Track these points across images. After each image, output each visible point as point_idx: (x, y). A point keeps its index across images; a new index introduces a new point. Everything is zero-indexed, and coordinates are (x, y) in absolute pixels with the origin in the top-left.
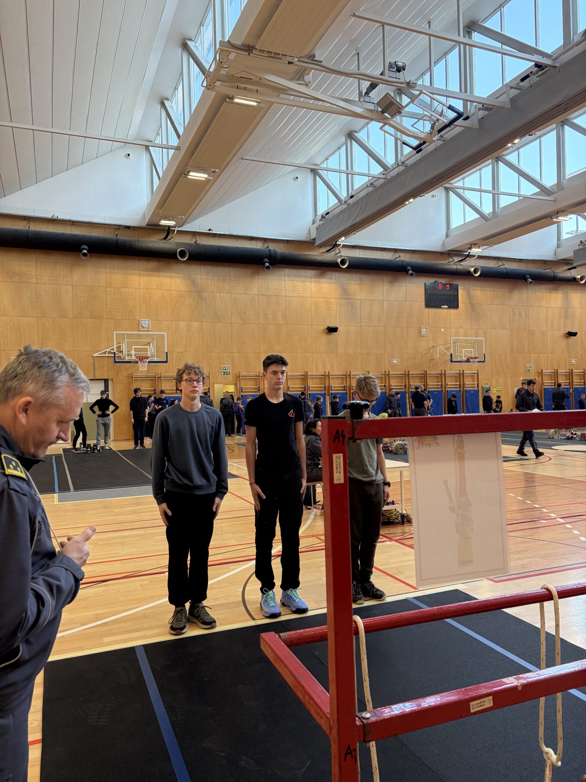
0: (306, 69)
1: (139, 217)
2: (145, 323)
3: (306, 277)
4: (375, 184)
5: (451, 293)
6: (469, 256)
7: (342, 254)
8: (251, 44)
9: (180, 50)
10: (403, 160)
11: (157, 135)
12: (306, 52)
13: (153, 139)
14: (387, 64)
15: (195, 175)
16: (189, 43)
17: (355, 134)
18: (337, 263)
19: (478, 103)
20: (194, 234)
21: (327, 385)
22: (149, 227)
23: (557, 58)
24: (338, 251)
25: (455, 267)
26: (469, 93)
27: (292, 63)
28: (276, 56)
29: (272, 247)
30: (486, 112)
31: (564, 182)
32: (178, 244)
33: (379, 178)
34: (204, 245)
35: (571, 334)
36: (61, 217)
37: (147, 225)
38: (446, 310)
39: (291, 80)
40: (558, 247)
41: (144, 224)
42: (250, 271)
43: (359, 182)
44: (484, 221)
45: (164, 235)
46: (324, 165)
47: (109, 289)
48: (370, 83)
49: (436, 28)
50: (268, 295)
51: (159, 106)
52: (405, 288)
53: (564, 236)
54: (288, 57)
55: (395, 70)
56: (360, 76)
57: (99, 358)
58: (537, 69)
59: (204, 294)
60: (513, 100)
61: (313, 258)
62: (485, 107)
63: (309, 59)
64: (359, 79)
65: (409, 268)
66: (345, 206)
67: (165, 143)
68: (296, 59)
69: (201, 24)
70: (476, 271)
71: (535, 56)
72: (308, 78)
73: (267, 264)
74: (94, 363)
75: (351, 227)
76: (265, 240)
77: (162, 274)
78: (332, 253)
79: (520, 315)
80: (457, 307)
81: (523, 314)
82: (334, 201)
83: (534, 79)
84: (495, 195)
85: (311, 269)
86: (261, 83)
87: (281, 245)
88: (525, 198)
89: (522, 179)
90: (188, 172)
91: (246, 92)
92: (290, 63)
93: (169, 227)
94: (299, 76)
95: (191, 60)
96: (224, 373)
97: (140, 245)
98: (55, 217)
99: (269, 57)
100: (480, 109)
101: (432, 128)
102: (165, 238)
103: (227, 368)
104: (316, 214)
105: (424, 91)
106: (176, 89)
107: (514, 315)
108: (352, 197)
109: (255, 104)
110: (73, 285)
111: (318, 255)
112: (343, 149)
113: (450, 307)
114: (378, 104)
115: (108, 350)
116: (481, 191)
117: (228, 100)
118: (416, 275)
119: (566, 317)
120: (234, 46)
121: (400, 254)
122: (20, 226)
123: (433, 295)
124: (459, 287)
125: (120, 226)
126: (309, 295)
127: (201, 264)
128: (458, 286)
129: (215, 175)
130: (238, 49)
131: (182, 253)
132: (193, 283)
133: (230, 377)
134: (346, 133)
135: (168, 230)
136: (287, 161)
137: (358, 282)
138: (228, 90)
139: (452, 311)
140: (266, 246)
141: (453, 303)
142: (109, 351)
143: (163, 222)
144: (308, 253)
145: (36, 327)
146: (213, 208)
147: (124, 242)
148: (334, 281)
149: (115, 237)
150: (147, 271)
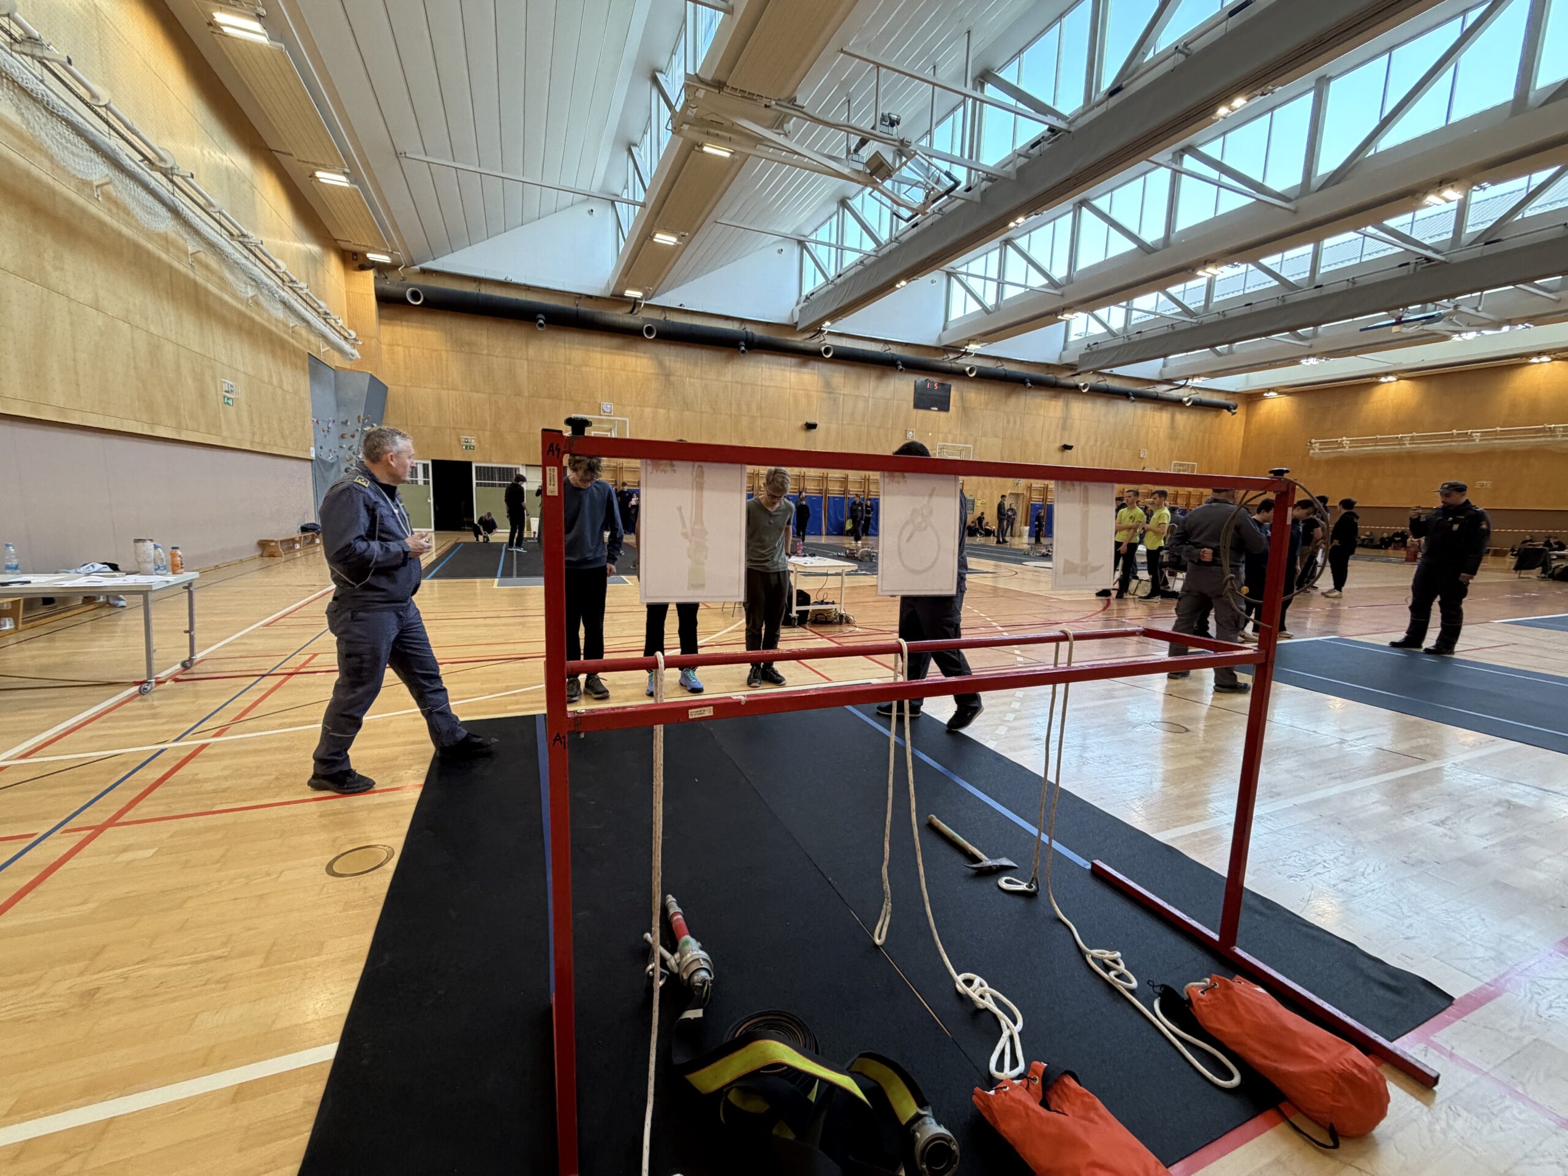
0: (786, 115)
1: (603, 285)
2: (607, 406)
3: (786, 365)
4: (865, 262)
5: (942, 393)
6: (965, 353)
7: (827, 341)
8: (723, 79)
9: (649, 83)
10: (897, 235)
11: (625, 188)
12: (785, 94)
13: (619, 193)
14: (879, 116)
15: (664, 239)
16: (659, 75)
17: (848, 201)
18: (821, 352)
19: (983, 172)
20: (664, 309)
21: (802, 486)
22: (613, 297)
23: (1074, 121)
24: (822, 339)
25: (949, 365)
26: (974, 159)
27: (769, 107)
28: (750, 97)
29: (750, 329)
30: (990, 184)
31: (1074, 275)
32: (646, 320)
33: (870, 256)
34: (673, 323)
35: (1067, 447)
36: (515, 280)
37: (612, 295)
38: (935, 413)
39: (767, 128)
40: (1064, 349)
41: (608, 294)
42: (724, 354)
43: (850, 258)
44: (985, 314)
45: (629, 309)
46: (813, 237)
47: (568, 367)
48: (859, 138)
49: (942, 77)
50: (742, 384)
51: (626, 153)
52: (893, 385)
53: (1072, 338)
54: (764, 99)
55: (887, 123)
56: (850, 129)
58: (1049, 133)
59: (672, 378)
60: (1020, 171)
61: (795, 344)
62: (990, 177)
63: (789, 102)
64: (848, 132)
65: (899, 363)
66: (831, 286)
67: (631, 198)
68: (773, 102)
69: (673, 53)
70: (971, 371)
71: (1049, 116)
72: (789, 126)
73: (743, 348)
75: (836, 310)
76: (742, 321)
77: (627, 353)
78: (816, 340)
79: (1015, 422)
80: (947, 409)
81: (1018, 422)
82: (821, 280)
83: (1045, 146)
84: (1001, 283)
85: (792, 357)
86: (733, 129)
87: (760, 327)
88: (1032, 289)
89: (1030, 267)
90: (655, 234)
91: (718, 139)
92: (766, 106)
93: (636, 299)
94: (778, 124)
95: (661, 99)
97: (603, 318)
98: (509, 280)
99: (742, 97)
100: (983, 180)
101: (927, 197)
102: (631, 312)
104: (800, 295)
105: (918, 152)
106: (645, 132)
107: (1008, 422)
108: (839, 276)
109: (727, 155)
110: (528, 360)
111: (799, 340)
112: (835, 218)
113: (940, 409)
114: (867, 164)
116: (985, 278)
117: (697, 148)
118: (906, 372)
119: (1064, 428)
120: (702, 81)
121: (890, 346)
122: (470, 288)
123: (923, 395)
124: (952, 388)
125: (581, 294)
126: (788, 387)
127: (670, 344)
128: (950, 386)
129: (685, 241)
130: (708, 84)
131: (649, 331)
132: (661, 364)
134: (839, 199)
135: (634, 303)
136: (771, 228)
137: (843, 375)
138: (695, 135)
139: (943, 414)
140: (743, 327)
141: (944, 406)
143: (629, 293)
144: (789, 338)
145: (488, 405)
146: (685, 280)
147: (585, 313)
148: (816, 372)
149: (575, 308)
150: (610, 348)
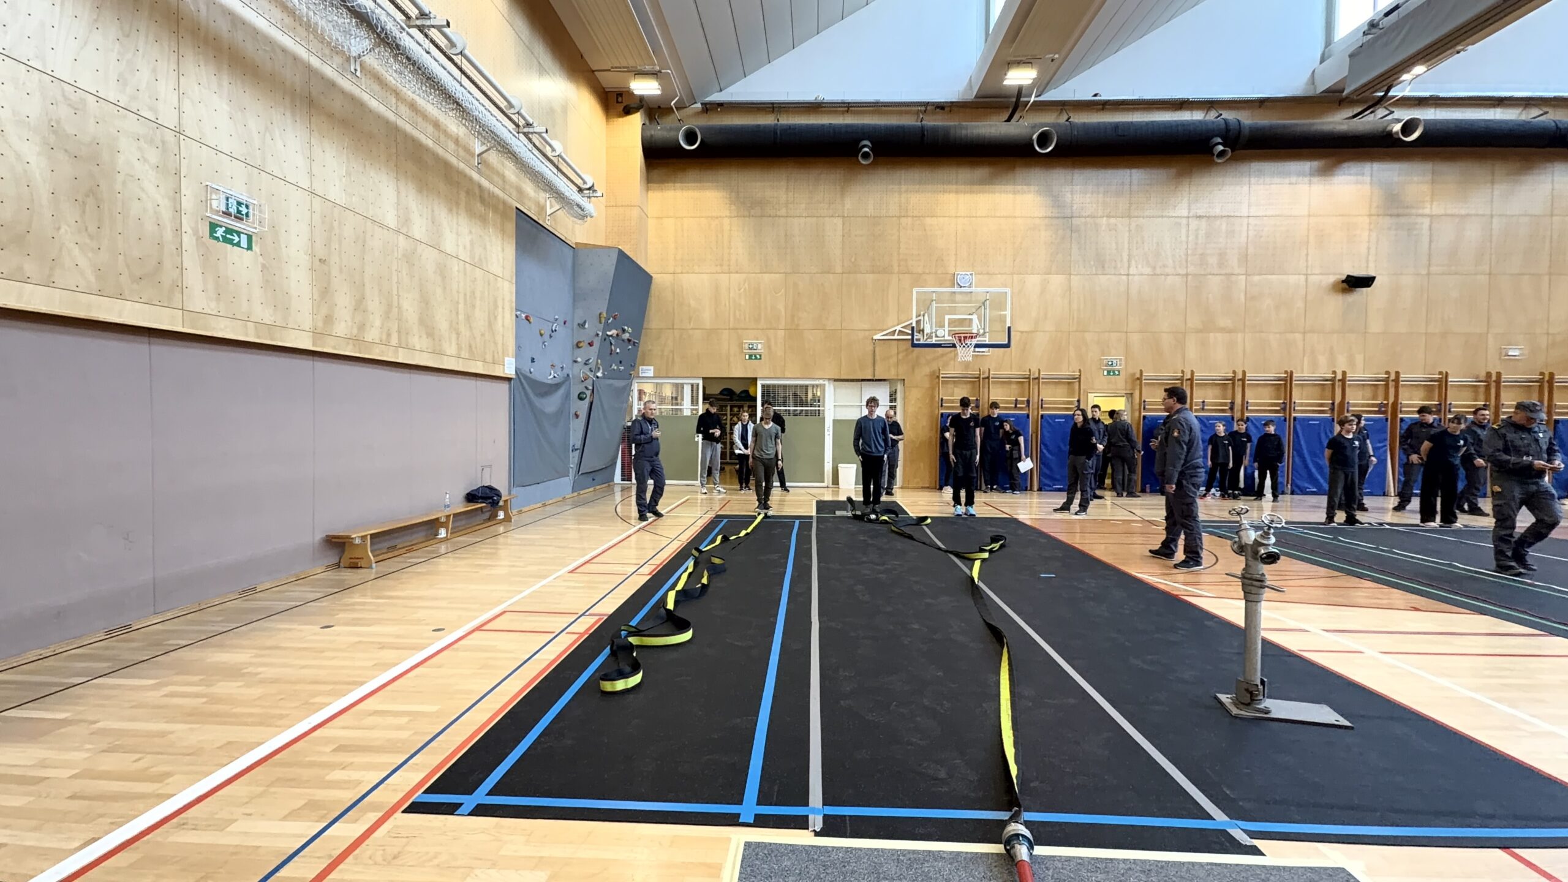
1: (960, 85)
2: (967, 279)
3: (1300, 174)
7: (1398, 115)
18: (1392, 133)
20: (1067, 105)
22: (982, 100)
24: (1384, 112)
32: (1036, 127)
34: (1082, 125)
36: (829, 98)
37: (976, 97)
41: (971, 96)
42: (1173, 171)
45: (1007, 114)
47: (904, 221)
50: (1209, 217)
57: (882, 342)
59: (1076, 222)
61: (1323, 131)
74: (874, 351)
76: (1209, 105)
77: (998, 187)
93: (1020, 93)
96: (1109, 372)
97: (962, 136)
98: (820, 99)
102: (1010, 119)
103: (1115, 361)
110: (844, 217)
115: (898, 328)
125: (927, 103)
126: (1306, 213)
127: (1078, 163)
131: (1044, 142)
132: (1057, 201)
133: (1120, 382)
135: (1014, 105)
137: (1429, 177)
142: (900, 331)
143: (1013, 76)
144: (1311, 121)
145: (783, 290)
146: (1101, 54)
147: (935, 129)
148: (1367, 179)
149: (919, 123)
150: (972, 183)
